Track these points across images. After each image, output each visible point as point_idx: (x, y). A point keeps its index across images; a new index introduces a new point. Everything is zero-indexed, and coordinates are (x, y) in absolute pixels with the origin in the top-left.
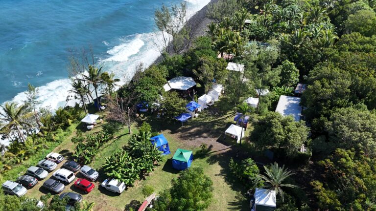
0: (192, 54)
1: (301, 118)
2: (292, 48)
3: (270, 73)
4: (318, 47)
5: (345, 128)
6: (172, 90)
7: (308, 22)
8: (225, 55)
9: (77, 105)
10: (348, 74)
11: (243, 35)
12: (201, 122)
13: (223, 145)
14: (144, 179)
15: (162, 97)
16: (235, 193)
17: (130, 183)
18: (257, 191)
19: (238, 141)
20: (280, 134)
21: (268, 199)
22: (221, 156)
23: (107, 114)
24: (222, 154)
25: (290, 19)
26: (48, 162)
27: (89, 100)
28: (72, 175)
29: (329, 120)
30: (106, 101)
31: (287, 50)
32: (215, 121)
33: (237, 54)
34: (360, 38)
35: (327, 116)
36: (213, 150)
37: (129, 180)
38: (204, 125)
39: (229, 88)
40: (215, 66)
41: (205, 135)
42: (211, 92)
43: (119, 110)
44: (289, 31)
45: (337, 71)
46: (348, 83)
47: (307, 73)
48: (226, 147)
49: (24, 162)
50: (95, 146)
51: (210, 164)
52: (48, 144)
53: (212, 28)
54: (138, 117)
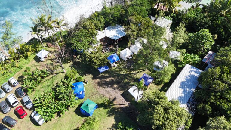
12: (117, 73)
13: (124, 100)
14: (60, 117)
22: (118, 110)
24: (121, 108)
28: (15, 102)
32: (127, 75)
36: (115, 102)
37: (47, 117)
38: (118, 77)
41: (115, 86)
42: (133, 47)
48: (126, 102)
51: (108, 116)
52: (12, 69)
54: (75, 58)
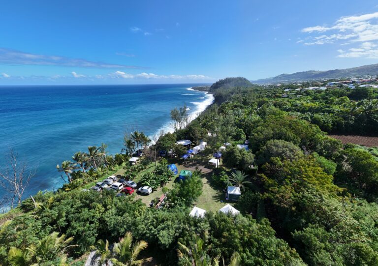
0: (189, 127)
12: (195, 159)
14: (163, 187)
16: (216, 192)
17: (154, 188)
18: (229, 187)
19: (216, 167)
20: (239, 156)
21: (235, 190)
24: (207, 173)
26: (109, 180)
28: (121, 185)
30: (143, 152)
32: (203, 159)
36: (202, 172)
37: (154, 186)
38: (197, 161)
41: (198, 165)
48: (209, 170)
49: (95, 181)
50: (135, 171)
51: (201, 178)
52: (109, 172)
54: (160, 158)
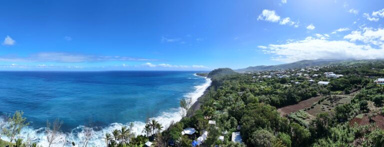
0: (194, 117)
1: (242, 141)
2: (232, 111)
3: (226, 123)
4: (241, 110)
5: (258, 140)
6: (186, 134)
7: (236, 102)
8: (208, 117)
9: (145, 135)
10: (252, 118)
11: (214, 108)
15: (180, 138)
23: (156, 143)
25: (229, 101)
27: (150, 135)
29: (252, 138)
30: (157, 137)
31: (231, 113)
33: (212, 116)
34: (252, 104)
35: (251, 137)
39: (211, 132)
40: (204, 122)
42: (203, 135)
43: (161, 142)
44: (230, 106)
45: (249, 117)
46: (254, 121)
47: (240, 121)
53: (202, 106)
